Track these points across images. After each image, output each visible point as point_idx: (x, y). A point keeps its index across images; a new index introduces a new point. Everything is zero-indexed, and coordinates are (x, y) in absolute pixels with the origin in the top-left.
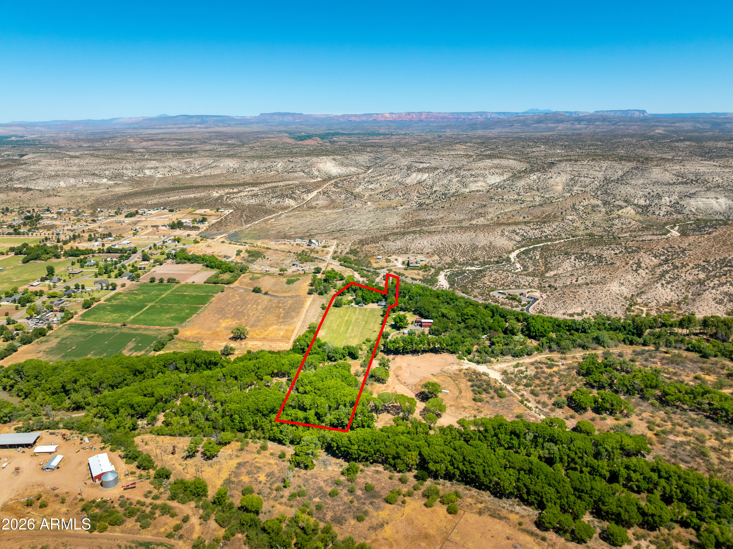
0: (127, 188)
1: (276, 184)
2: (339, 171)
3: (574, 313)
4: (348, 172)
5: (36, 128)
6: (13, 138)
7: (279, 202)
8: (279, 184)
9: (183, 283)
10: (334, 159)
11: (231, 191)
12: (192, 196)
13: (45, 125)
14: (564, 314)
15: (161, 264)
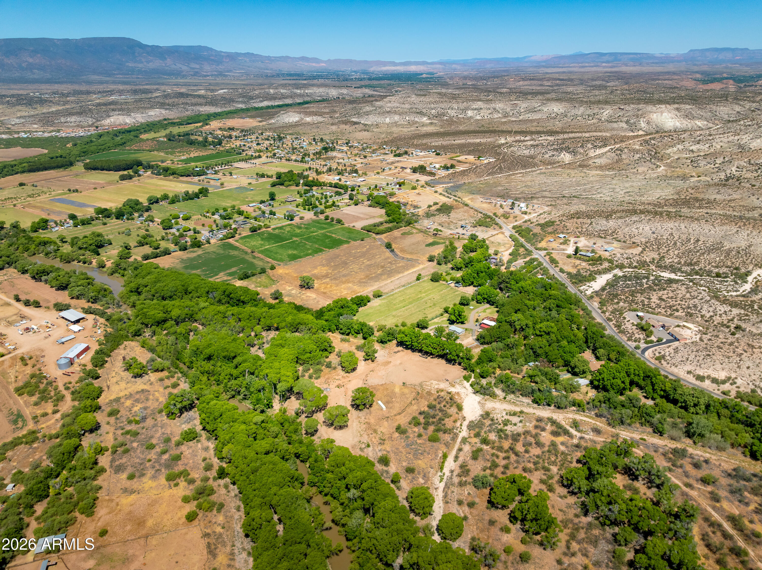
0: (437, 128)
1: (580, 135)
2: (678, 124)
3: (709, 377)
4: (690, 126)
5: (454, 66)
6: (424, 76)
7: (553, 155)
8: (584, 135)
9: (346, 225)
10: (677, 109)
11: (522, 138)
12: (478, 141)
13: (464, 63)
14: (689, 372)
15: (356, 205)
